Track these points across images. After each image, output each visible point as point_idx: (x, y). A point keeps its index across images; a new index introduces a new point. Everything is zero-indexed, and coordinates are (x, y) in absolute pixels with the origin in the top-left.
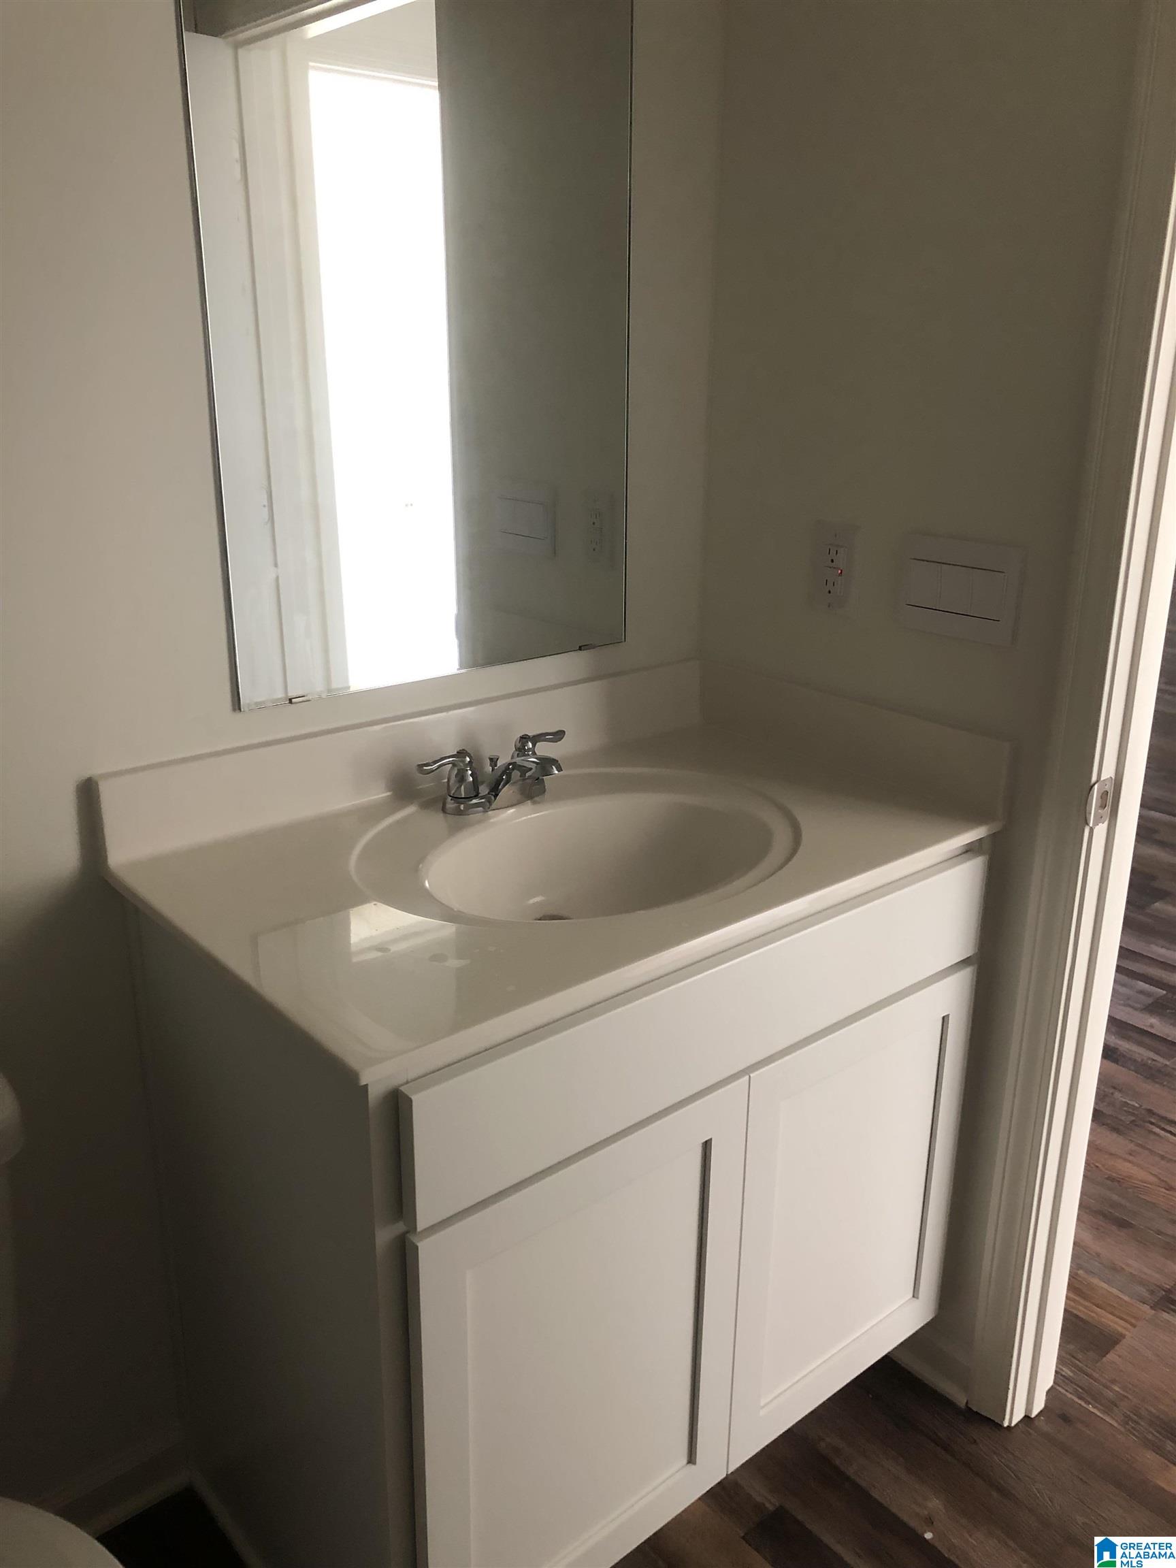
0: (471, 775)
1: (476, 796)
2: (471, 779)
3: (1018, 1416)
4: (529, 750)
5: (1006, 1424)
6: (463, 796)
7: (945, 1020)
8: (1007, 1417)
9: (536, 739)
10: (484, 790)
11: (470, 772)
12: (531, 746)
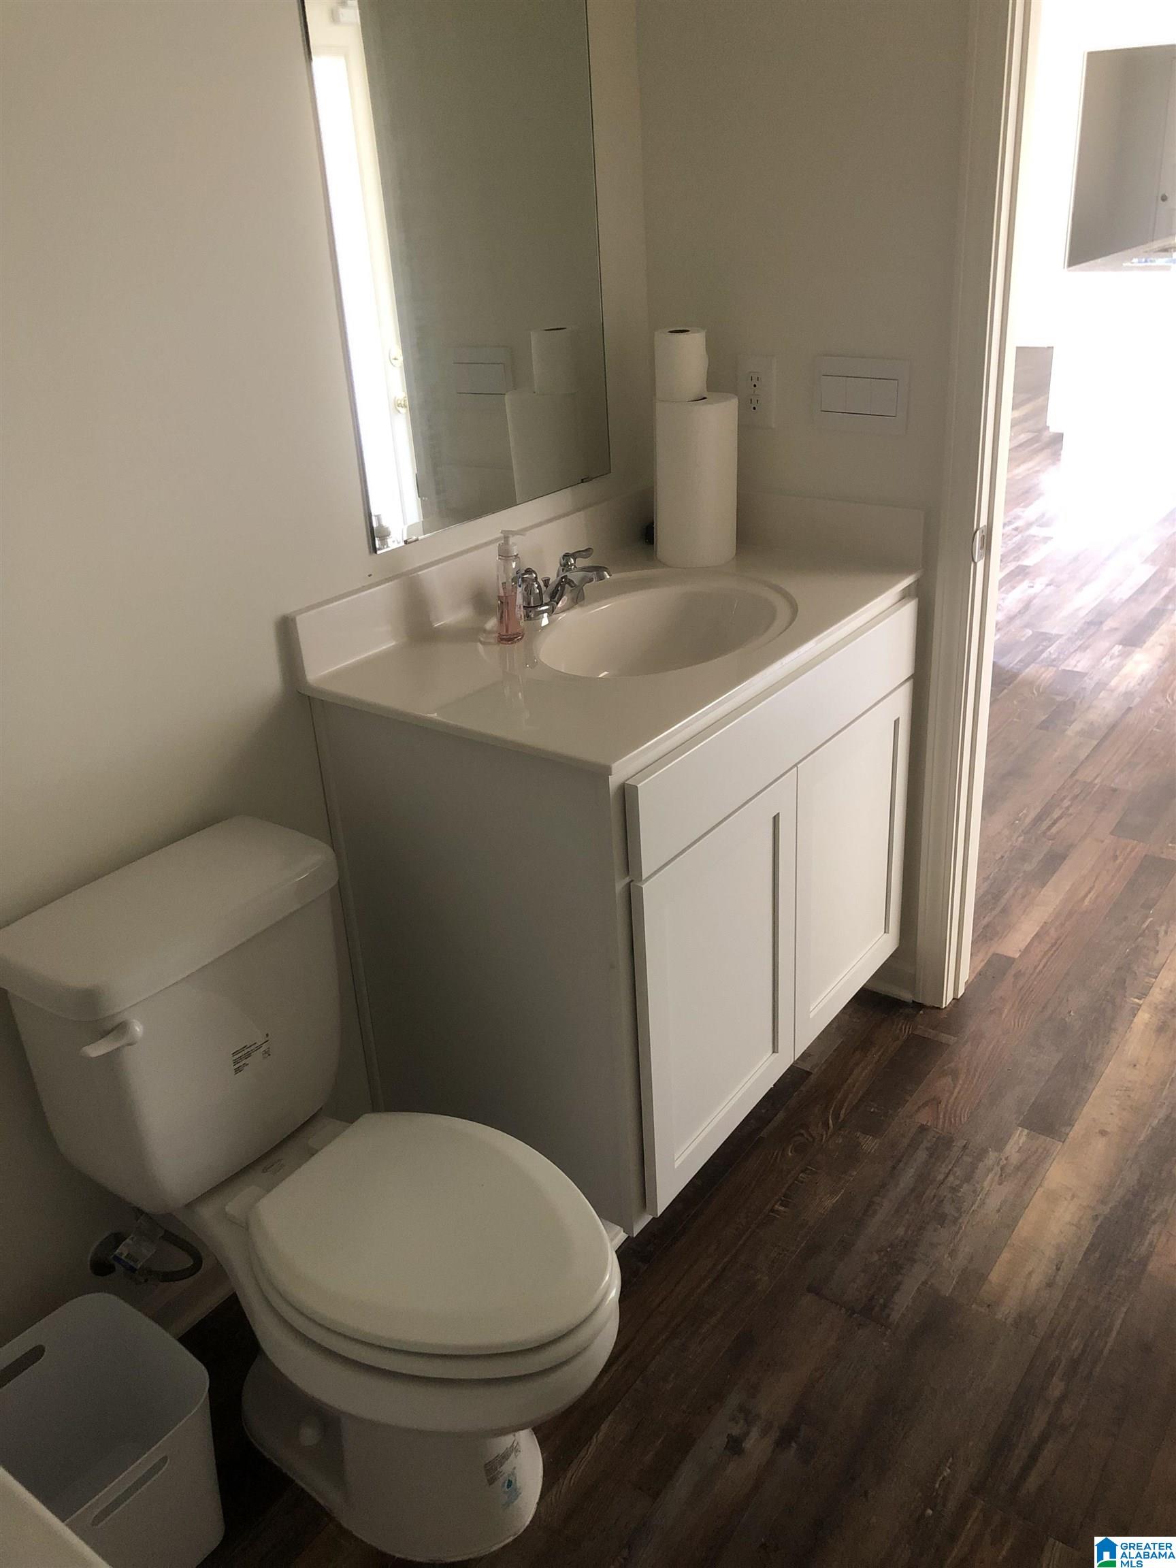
0: (537, 588)
1: (542, 605)
2: (538, 591)
3: (950, 999)
4: (572, 565)
5: (944, 1006)
6: (533, 605)
7: (897, 722)
8: (944, 1002)
9: (574, 555)
10: (546, 599)
11: (536, 586)
12: (573, 562)
